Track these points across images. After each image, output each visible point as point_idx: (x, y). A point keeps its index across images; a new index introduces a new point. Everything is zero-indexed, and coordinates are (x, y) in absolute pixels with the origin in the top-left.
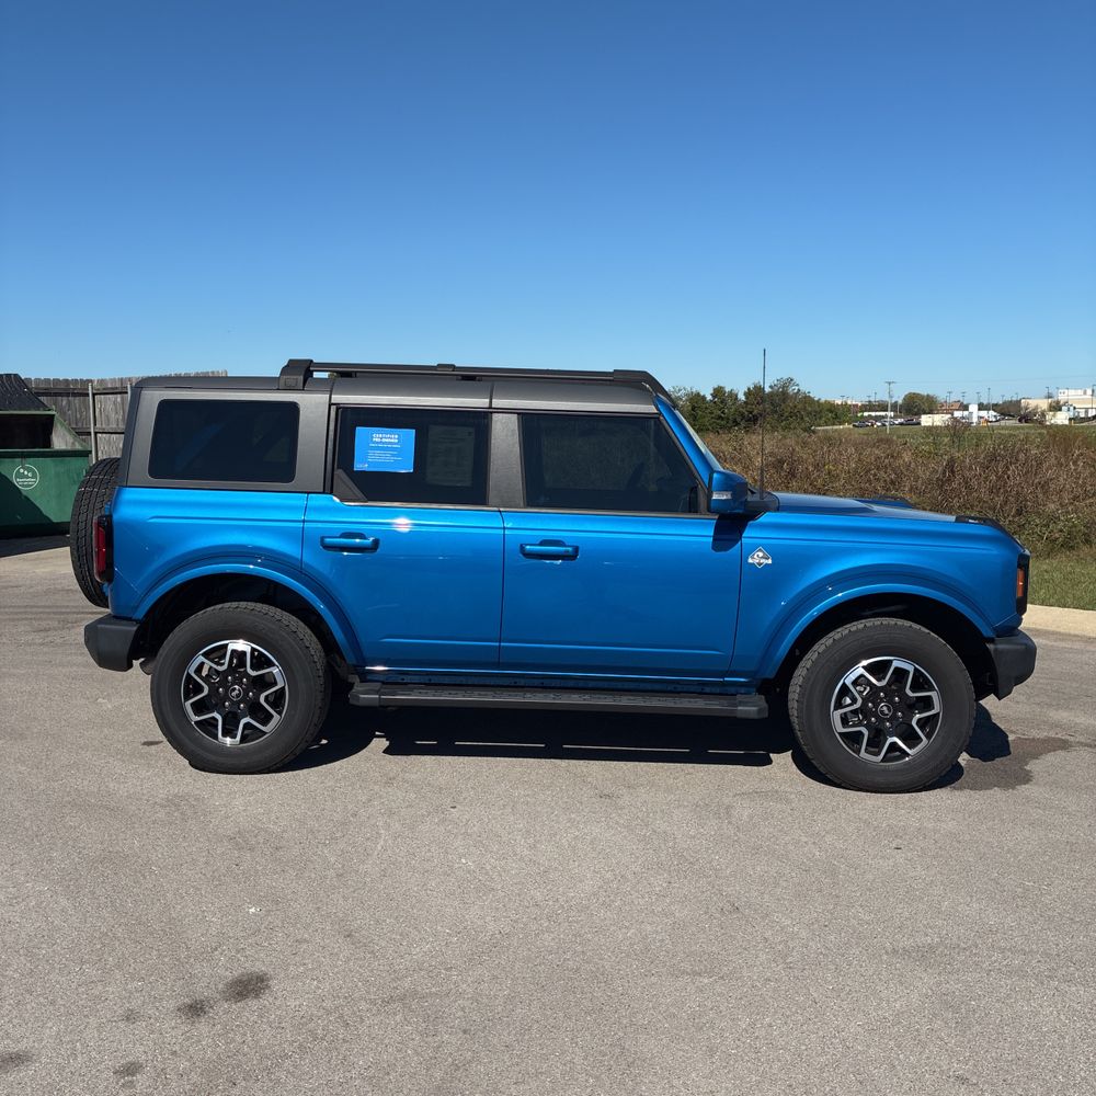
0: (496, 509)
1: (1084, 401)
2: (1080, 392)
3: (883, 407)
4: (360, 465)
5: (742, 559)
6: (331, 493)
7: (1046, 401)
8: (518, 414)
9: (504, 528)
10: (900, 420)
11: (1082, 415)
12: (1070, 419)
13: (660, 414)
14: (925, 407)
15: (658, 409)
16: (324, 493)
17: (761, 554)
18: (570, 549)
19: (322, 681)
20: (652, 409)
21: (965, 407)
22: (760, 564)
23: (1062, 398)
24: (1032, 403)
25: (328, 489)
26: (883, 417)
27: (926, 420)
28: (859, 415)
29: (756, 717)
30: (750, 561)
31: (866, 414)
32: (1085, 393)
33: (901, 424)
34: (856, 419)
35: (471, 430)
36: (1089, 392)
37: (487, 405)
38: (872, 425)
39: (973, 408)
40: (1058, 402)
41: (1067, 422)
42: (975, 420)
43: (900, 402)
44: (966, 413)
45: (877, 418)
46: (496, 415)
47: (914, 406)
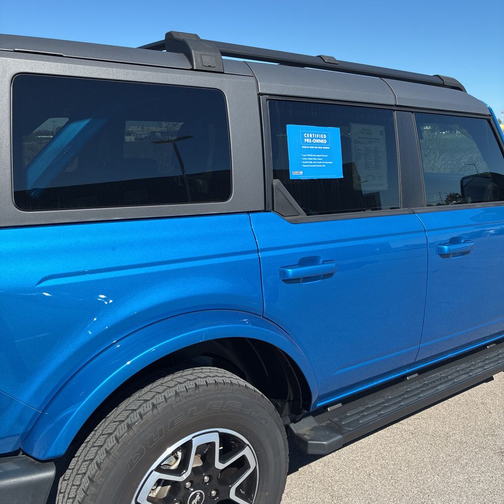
4: (295, 173)
6: (273, 210)
8: (412, 112)
13: (491, 116)
16: (265, 211)
35: (381, 128)
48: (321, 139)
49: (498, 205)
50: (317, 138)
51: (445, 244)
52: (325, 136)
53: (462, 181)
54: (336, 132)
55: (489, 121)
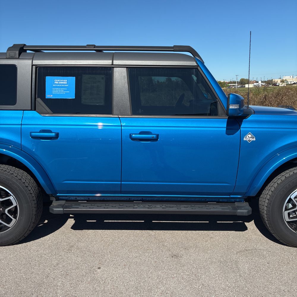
0: (117, 116)
1: (290, 79)
2: (289, 77)
3: (235, 83)
4: (49, 96)
5: (241, 138)
6: (35, 110)
7: (280, 79)
8: (127, 68)
9: (121, 126)
10: (239, 86)
11: (290, 83)
12: (286, 85)
13: (198, 66)
14: (246, 82)
15: (197, 64)
16: (31, 110)
17: (250, 136)
18: (154, 136)
19: (35, 202)
20: (194, 64)
21: (257, 82)
22: (249, 141)
23: (284, 79)
24: (276, 80)
25: (33, 108)
26: (234, 85)
27: (247, 86)
28: (228, 85)
29: (247, 215)
30: (245, 139)
31: (230, 85)
32: (290, 77)
33: (240, 87)
34: (227, 86)
35: (103, 76)
36: (292, 77)
37: (111, 64)
38: (232, 88)
39: (260, 82)
42: (260, 85)
43: (239, 81)
44: (258, 84)
45: (233, 86)
46: (116, 68)
47: (243, 82)
48: (64, 82)
50: (61, 82)
52: (66, 81)
54: (73, 79)
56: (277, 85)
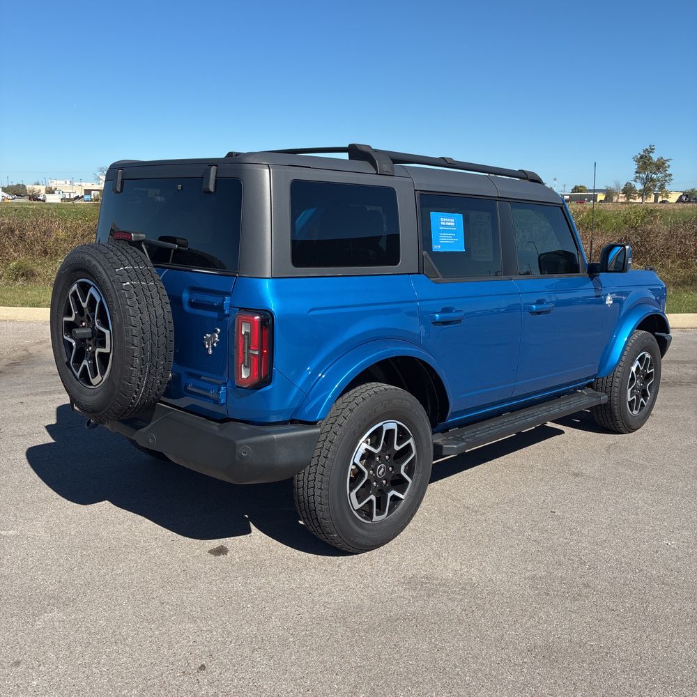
1: (67, 188)
2: (63, 182)
11: (68, 197)
12: (62, 199)
16: (418, 273)
17: (609, 298)
23: (53, 185)
24: (36, 188)
32: (66, 183)
36: (68, 182)
40: (51, 188)
41: (59, 201)
48: (451, 222)
49: (570, 276)
50: (449, 222)
51: (533, 304)
52: (453, 220)
53: (539, 258)
54: (460, 217)
55: (562, 208)
56: (40, 200)
